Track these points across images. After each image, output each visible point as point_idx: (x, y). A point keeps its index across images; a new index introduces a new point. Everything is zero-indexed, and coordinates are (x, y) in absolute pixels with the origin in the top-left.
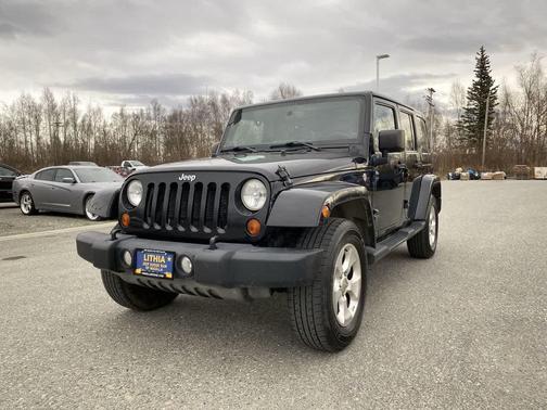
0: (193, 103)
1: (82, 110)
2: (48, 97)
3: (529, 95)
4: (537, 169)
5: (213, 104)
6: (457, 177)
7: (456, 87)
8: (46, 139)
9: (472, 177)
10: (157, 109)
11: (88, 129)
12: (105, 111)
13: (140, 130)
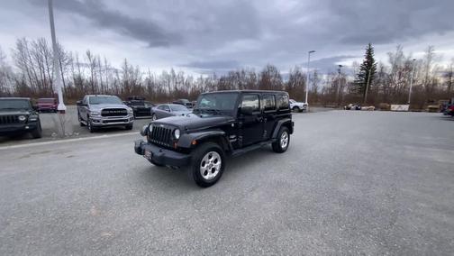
0: (230, 73)
1: (186, 76)
2: (173, 71)
3: (395, 67)
4: (392, 106)
5: (238, 73)
6: (349, 109)
8: (173, 89)
9: (357, 109)
10: (215, 76)
11: (188, 85)
12: (194, 77)
13: (209, 85)
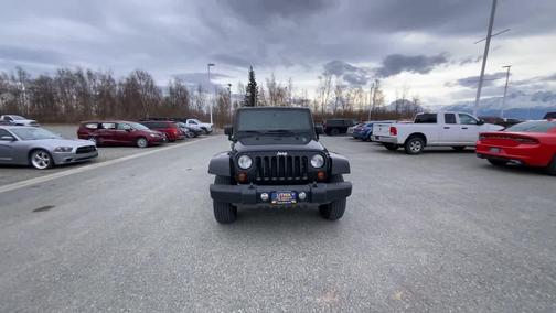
7: (241, 85)
